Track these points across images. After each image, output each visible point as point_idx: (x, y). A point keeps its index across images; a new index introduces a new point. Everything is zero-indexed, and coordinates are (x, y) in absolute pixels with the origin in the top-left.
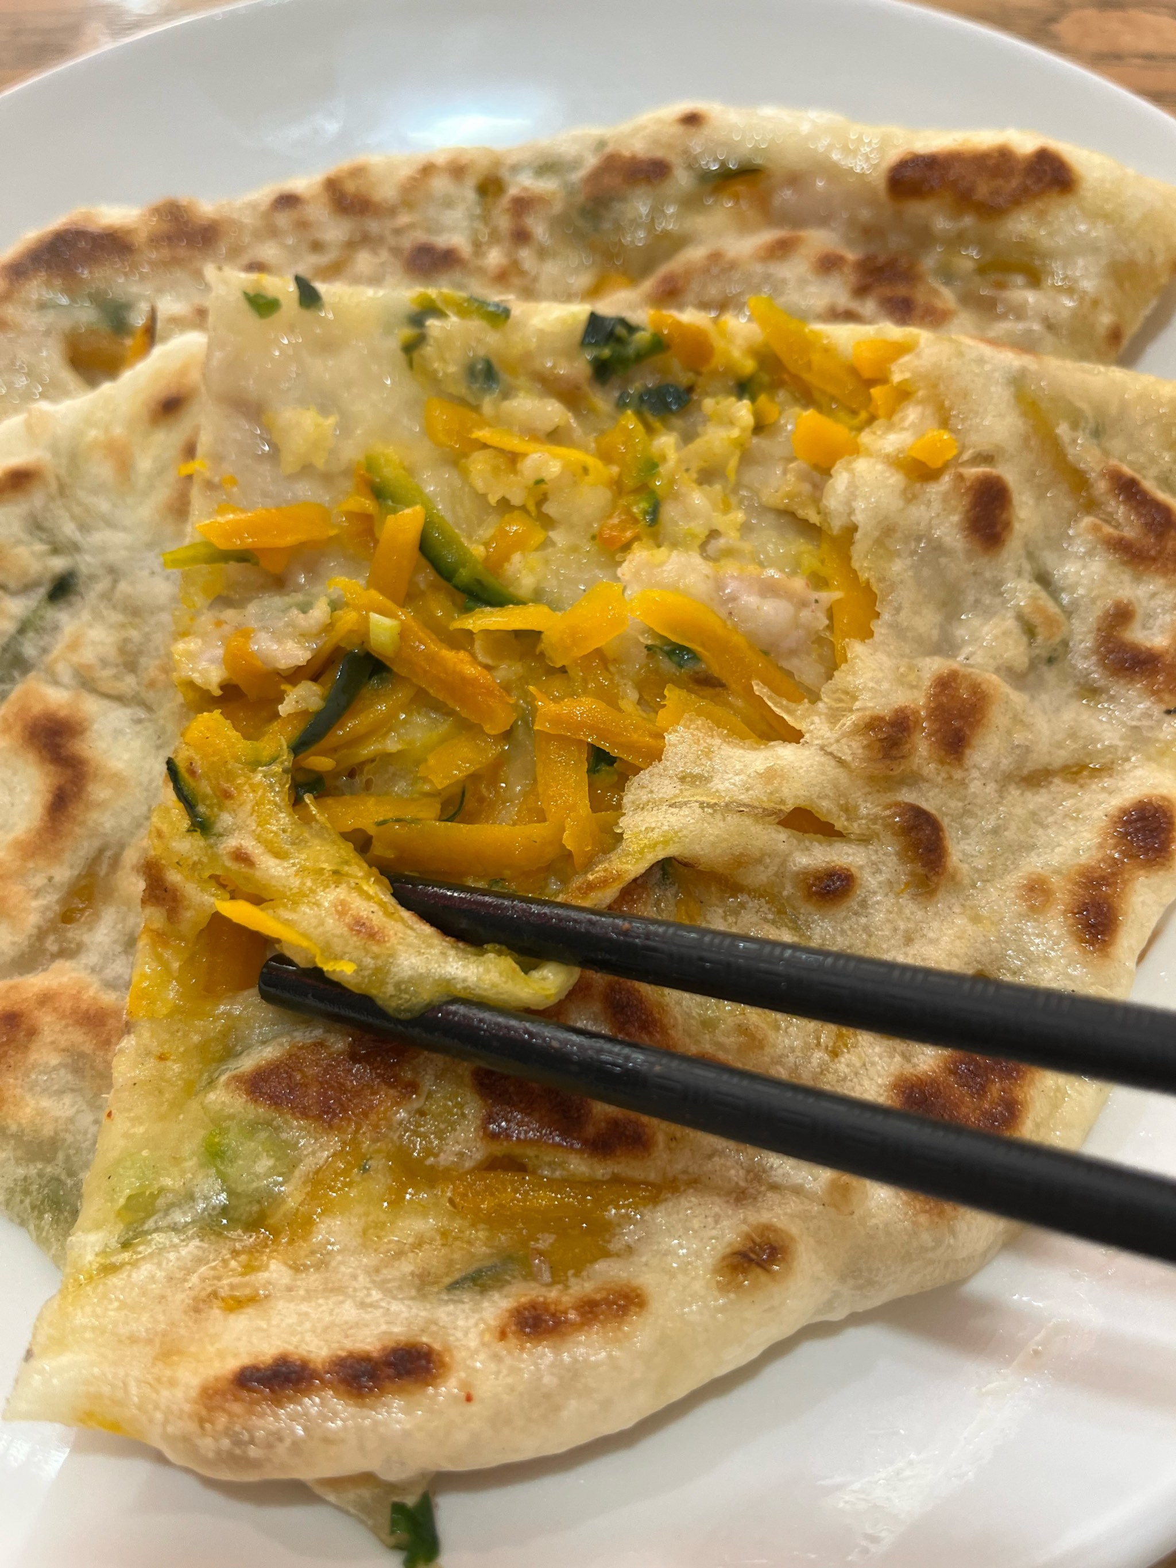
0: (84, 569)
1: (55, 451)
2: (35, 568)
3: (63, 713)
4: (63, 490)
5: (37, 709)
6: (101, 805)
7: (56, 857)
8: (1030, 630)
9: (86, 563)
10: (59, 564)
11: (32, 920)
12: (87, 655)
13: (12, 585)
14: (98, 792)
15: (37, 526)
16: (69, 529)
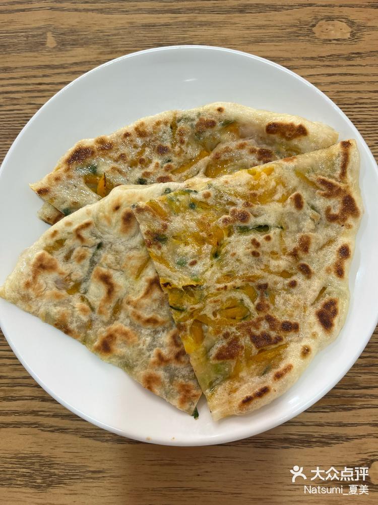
0: (104, 243)
1: (93, 218)
2: (94, 242)
3: (106, 274)
4: (97, 226)
5: (101, 273)
6: (118, 292)
7: (111, 302)
8: (313, 220)
9: (105, 241)
10: (98, 241)
11: (109, 315)
12: (109, 261)
13: (90, 246)
14: (116, 289)
15: (92, 234)
16: (99, 234)
